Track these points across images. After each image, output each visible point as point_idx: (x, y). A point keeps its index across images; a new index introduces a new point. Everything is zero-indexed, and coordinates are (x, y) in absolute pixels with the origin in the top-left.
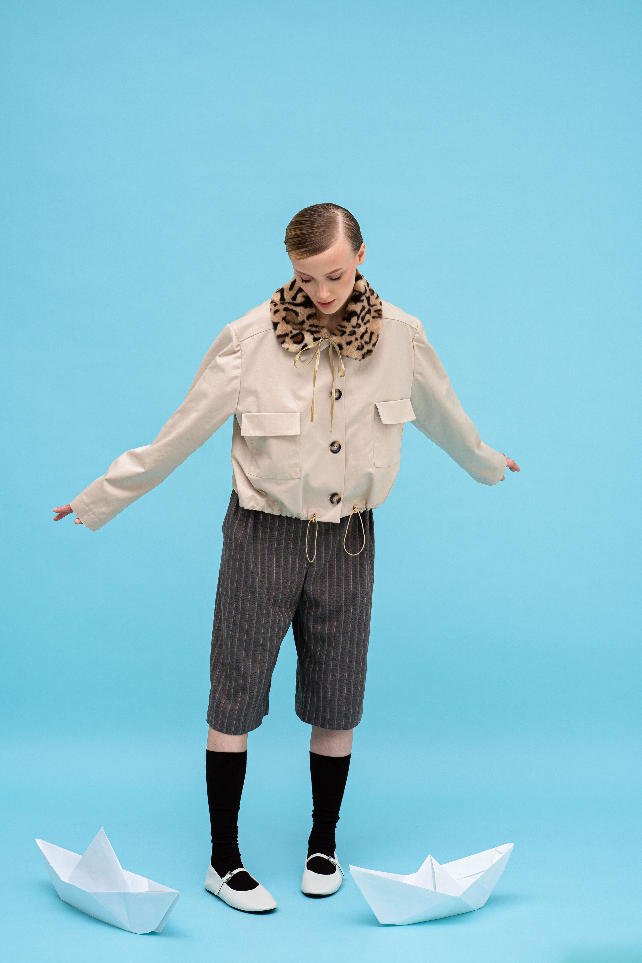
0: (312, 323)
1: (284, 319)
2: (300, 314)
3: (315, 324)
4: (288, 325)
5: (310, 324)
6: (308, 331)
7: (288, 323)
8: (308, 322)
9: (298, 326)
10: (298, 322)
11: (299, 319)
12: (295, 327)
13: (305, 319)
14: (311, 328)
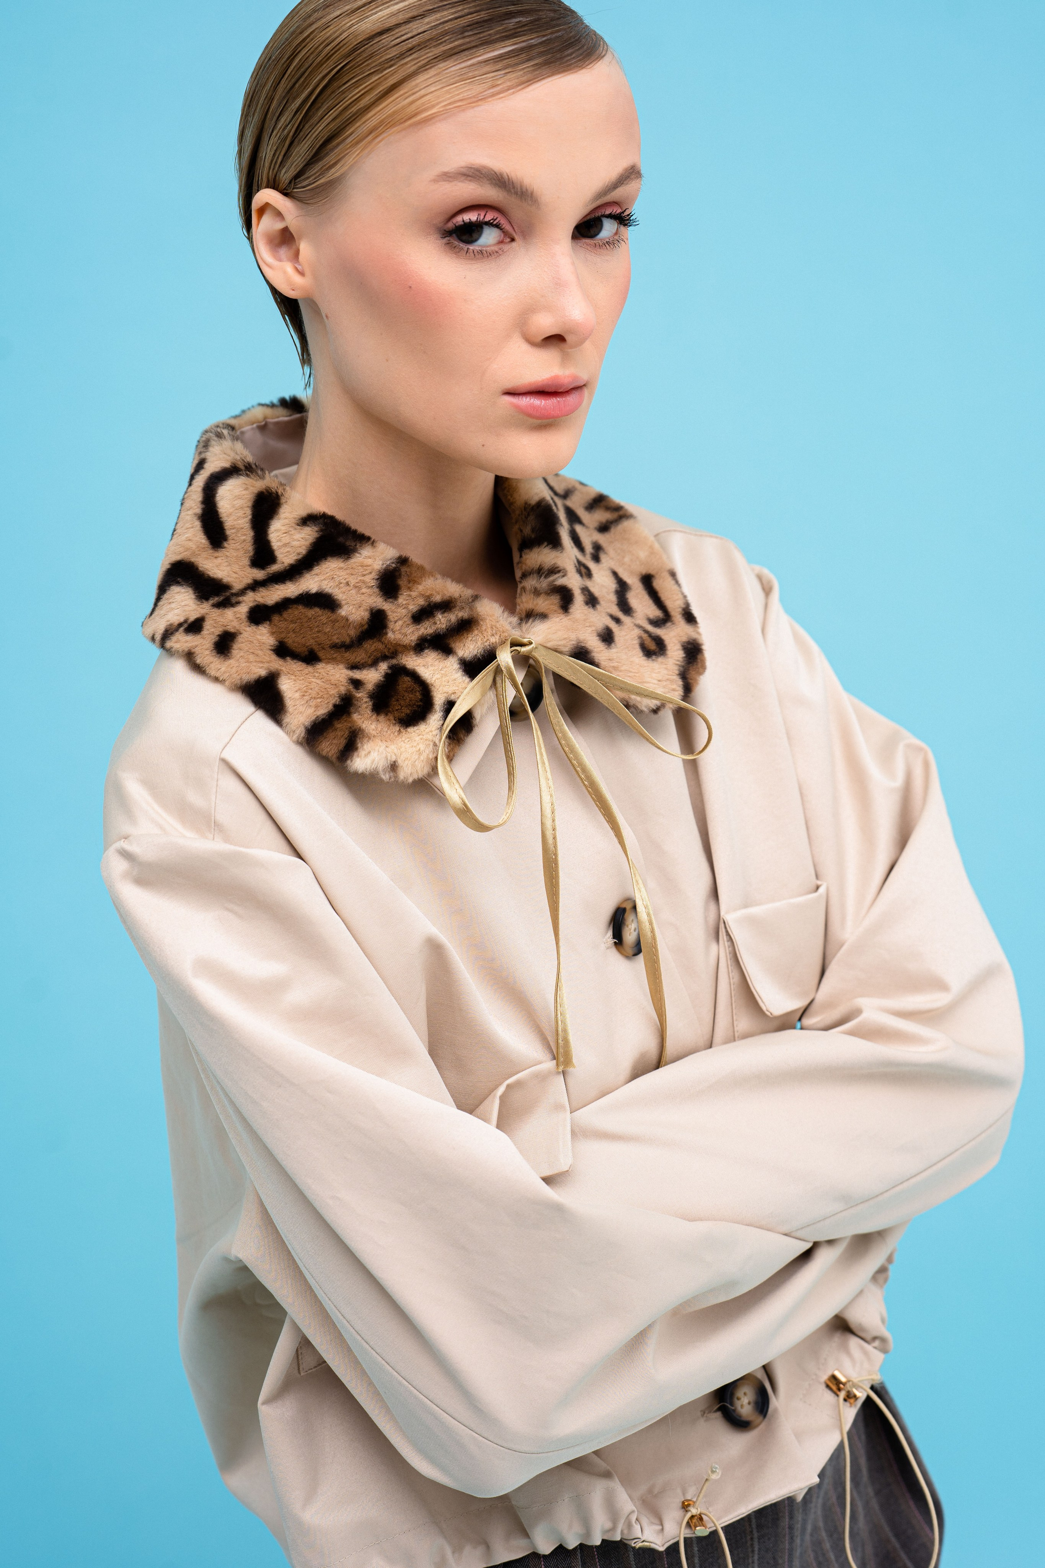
0: (421, 602)
1: (282, 651)
2: (339, 594)
3: (438, 598)
4: (321, 667)
5: (413, 607)
6: (420, 646)
7: (310, 658)
8: (399, 606)
9: (372, 646)
10: (353, 633)
11: (352, 618)
12: (359, 655)
13: (378, 602)
14: (427, 629)
